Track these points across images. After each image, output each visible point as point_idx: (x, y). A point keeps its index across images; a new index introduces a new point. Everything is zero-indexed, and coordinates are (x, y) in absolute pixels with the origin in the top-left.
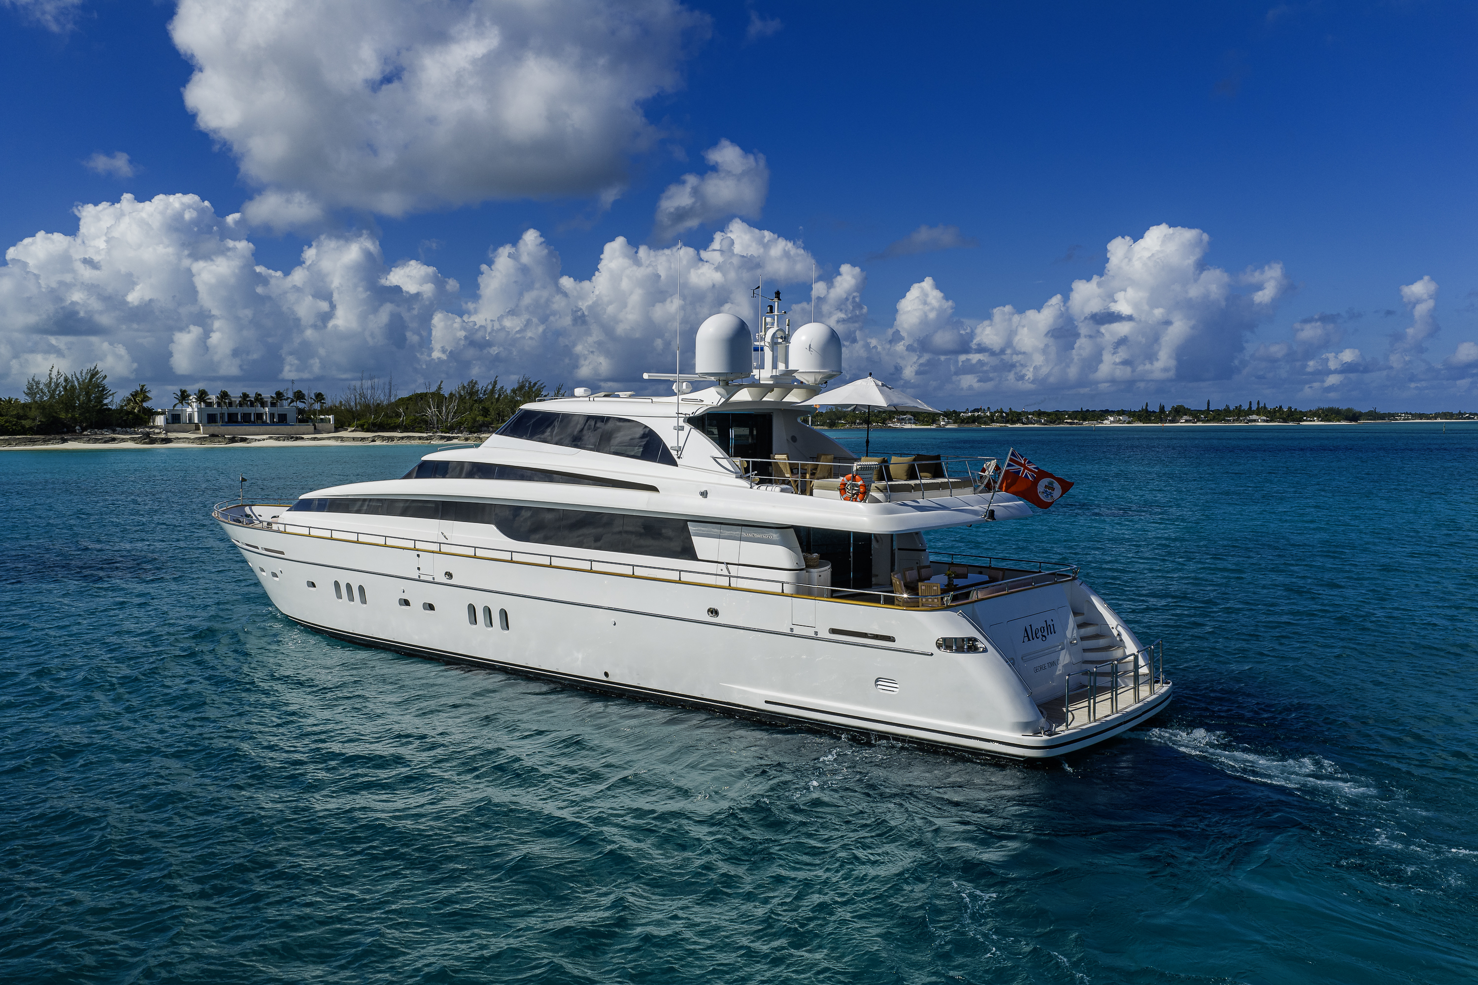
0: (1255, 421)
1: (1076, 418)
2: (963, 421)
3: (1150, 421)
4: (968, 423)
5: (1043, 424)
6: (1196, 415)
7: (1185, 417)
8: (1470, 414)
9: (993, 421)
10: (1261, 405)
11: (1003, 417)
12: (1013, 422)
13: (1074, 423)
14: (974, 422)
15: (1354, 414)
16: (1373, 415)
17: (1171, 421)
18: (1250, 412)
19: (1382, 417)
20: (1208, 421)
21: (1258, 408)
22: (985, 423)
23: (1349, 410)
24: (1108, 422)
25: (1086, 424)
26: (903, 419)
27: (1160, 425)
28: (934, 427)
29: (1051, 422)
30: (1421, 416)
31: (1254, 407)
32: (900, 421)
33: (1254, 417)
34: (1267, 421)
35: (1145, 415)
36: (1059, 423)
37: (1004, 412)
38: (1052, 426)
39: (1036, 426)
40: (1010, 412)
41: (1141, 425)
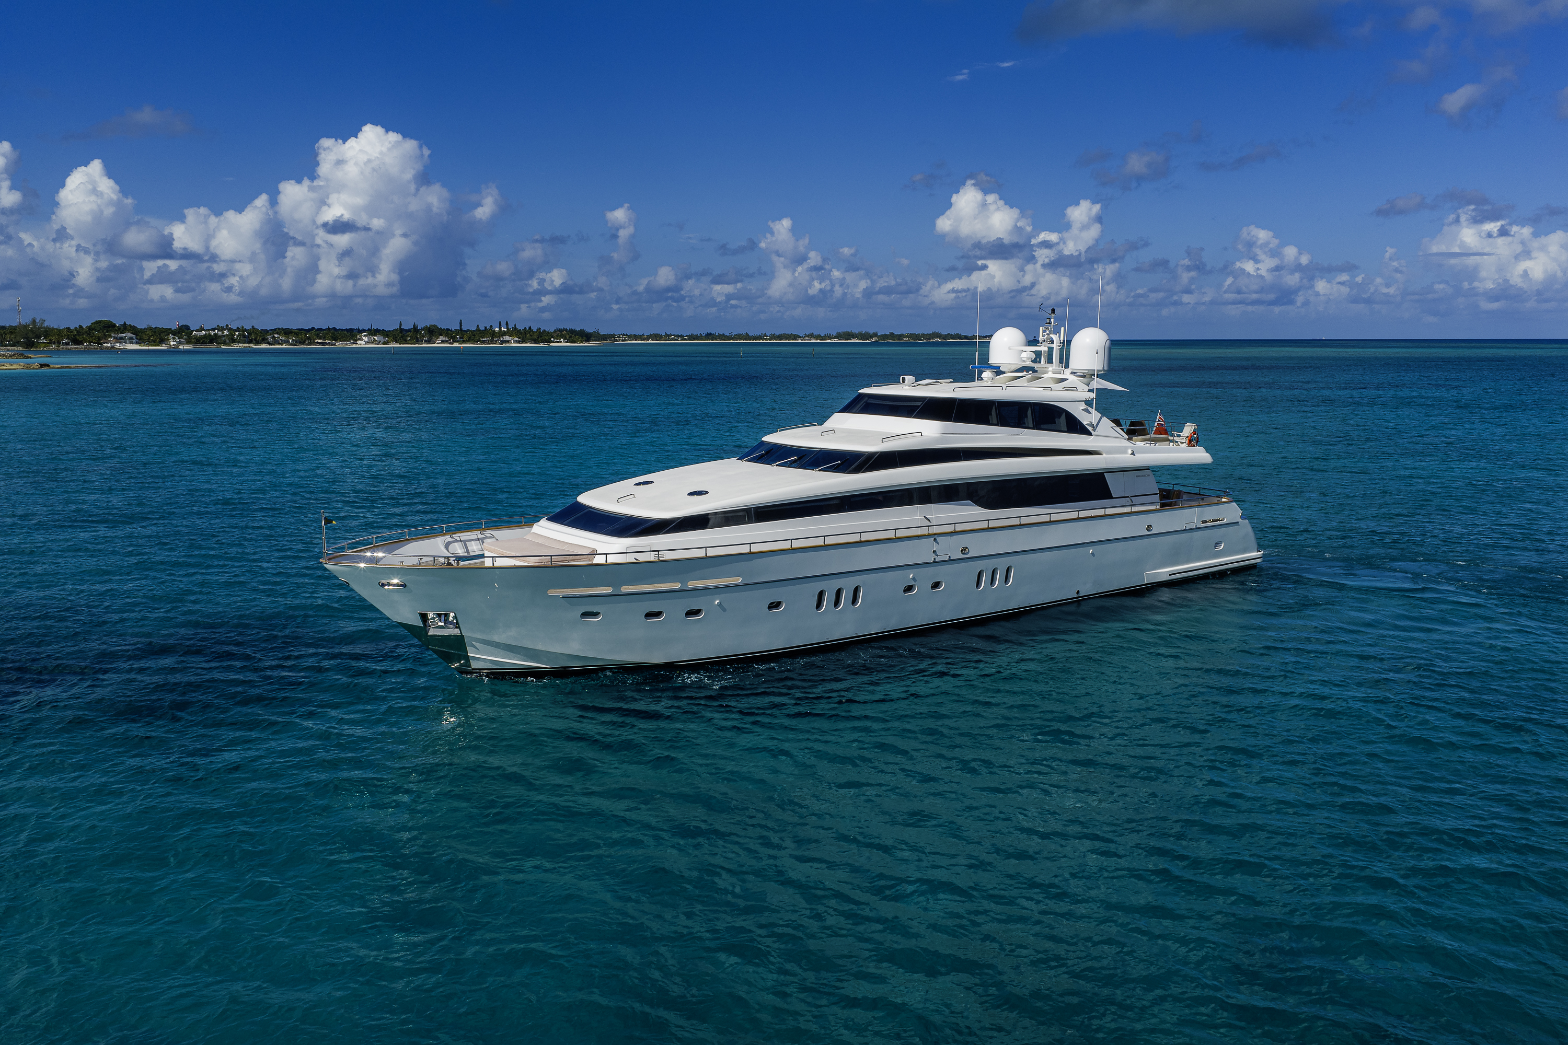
0: (508, 342)
1: (324, 338)
2: (199, 341)
3: (406, 342)
4: (204, 343)
5: (292, 344)
6: (450, 335)
7: (442, 338)
9: (234, 341)
11: (244, 336)
12: (258, 343)
13: (326, 344)
14: (211, 342)
16: (601, 336)
17: (428, 342)
18: (501, 333)
19: (605, 337)
20: (464, 342)
21: (508, 328)
22: (225, 343)
23: (580, 331)
24: (363, 342)
25: (339, 344)
26: (121, 338)
27: (417, 345)
28: (163, 347)
29: (300, 343)
30: (636, 337)
31: (504, 328)
32: (120, 340)
33: (507, 338)
34: (519, 342)
35: (400, 335)
36: (310, 344)
37: (246, 330)
38: (302, 346)
39: (284, 346)
40: (253, 331)
41: (398, 345)
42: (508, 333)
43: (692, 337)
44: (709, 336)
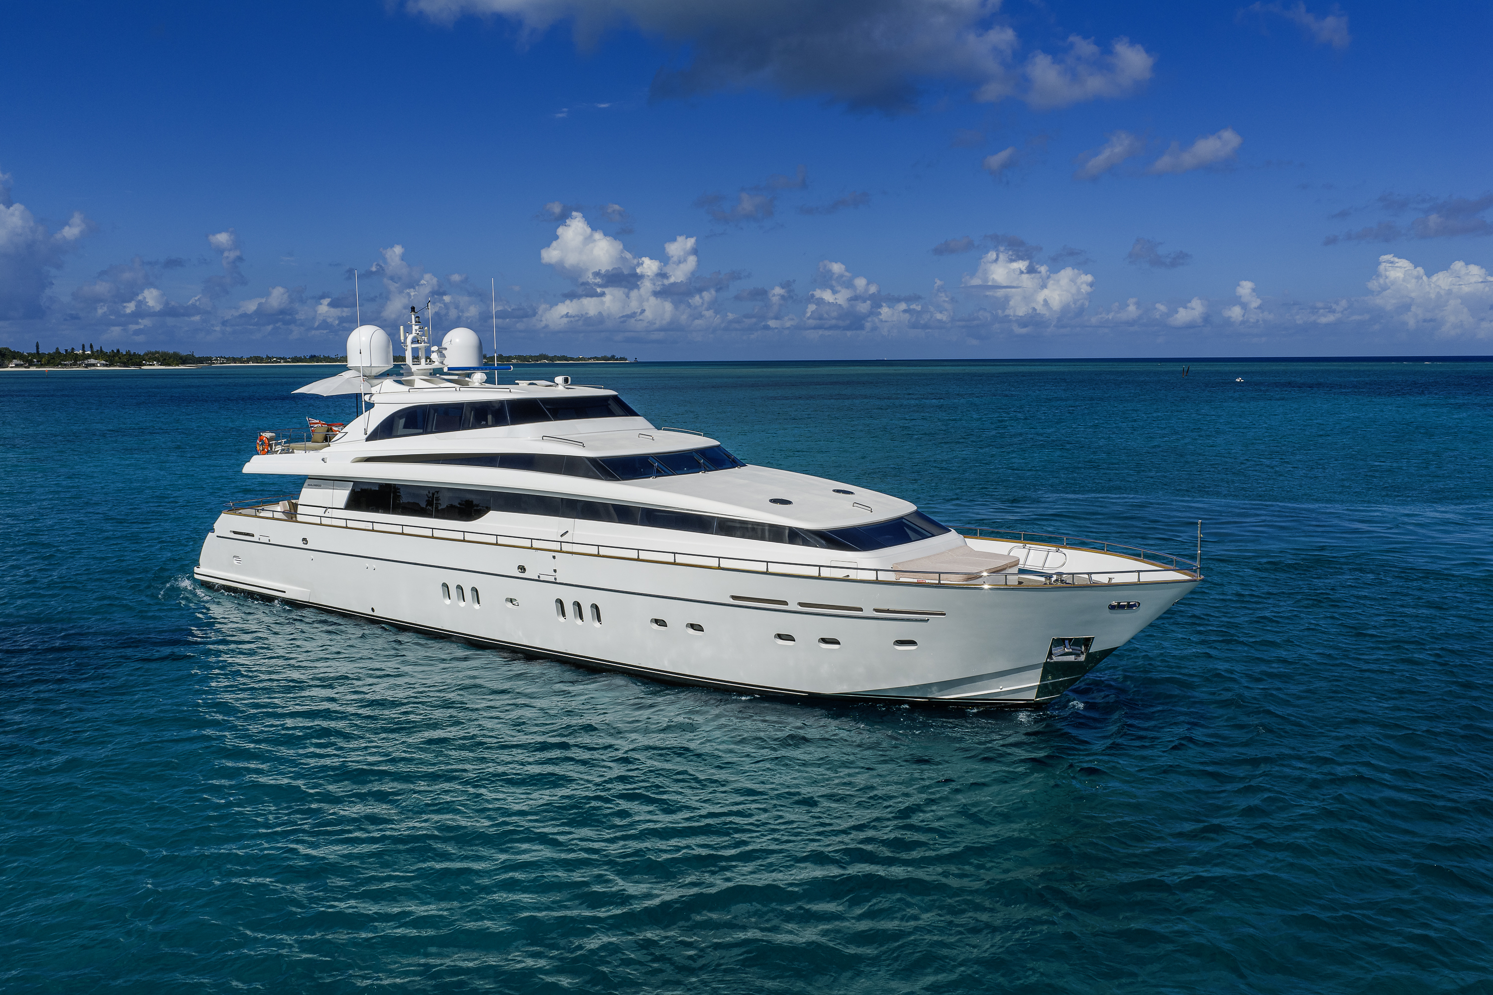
42: (93, 356)
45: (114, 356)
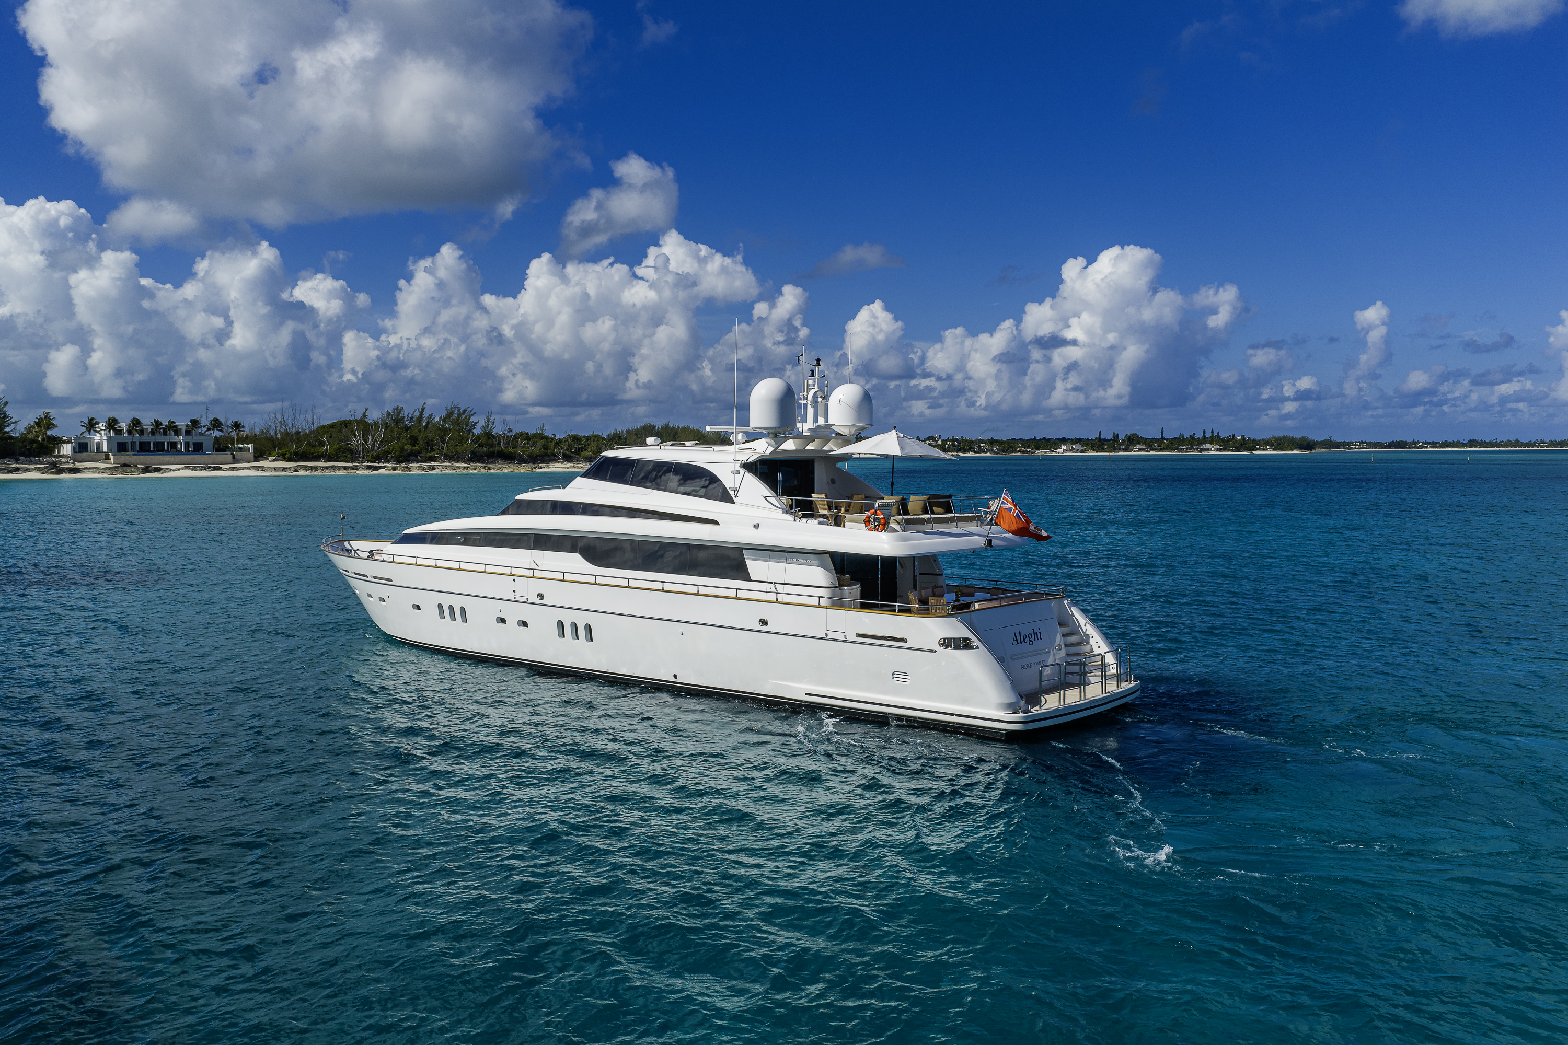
0: (1209, 449)
1: (1028, 447)
3: (1103, 450)
5: (995, 453)
6: (1149, 443)
7: (1139, 446)
8: (1423, 443)
10: (1215, 434)
11: (953, 446)
12: (965, 451)
13: (1027, 452)
15: (1309, 443)
16: (1328, 444)
17: (1124, 450)
18: (1205, 440)
19: (1337, 445)
20: (1161, 450)
21: (1212, 437)
23: (1303, 439)
24: (1061, 451)
25: (1038, 452)
27: (1113, 453)
29: (1003, 451)
30: (1376, 445)
31: (1208, 435)
33: (1208, 446)
35: (1099, 444)
36: (1012, 452)
37: (957, 440)
38: (1004, 455)
39: (988, 454)
40: (965, 441)
41: (1095, 453)
42: (1212, 440)
43: (1446, 444)
44: (1472, 443)
45: (1228, 441)
